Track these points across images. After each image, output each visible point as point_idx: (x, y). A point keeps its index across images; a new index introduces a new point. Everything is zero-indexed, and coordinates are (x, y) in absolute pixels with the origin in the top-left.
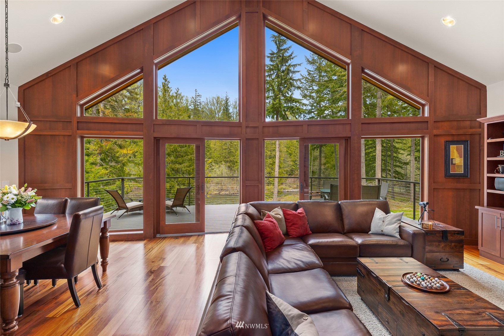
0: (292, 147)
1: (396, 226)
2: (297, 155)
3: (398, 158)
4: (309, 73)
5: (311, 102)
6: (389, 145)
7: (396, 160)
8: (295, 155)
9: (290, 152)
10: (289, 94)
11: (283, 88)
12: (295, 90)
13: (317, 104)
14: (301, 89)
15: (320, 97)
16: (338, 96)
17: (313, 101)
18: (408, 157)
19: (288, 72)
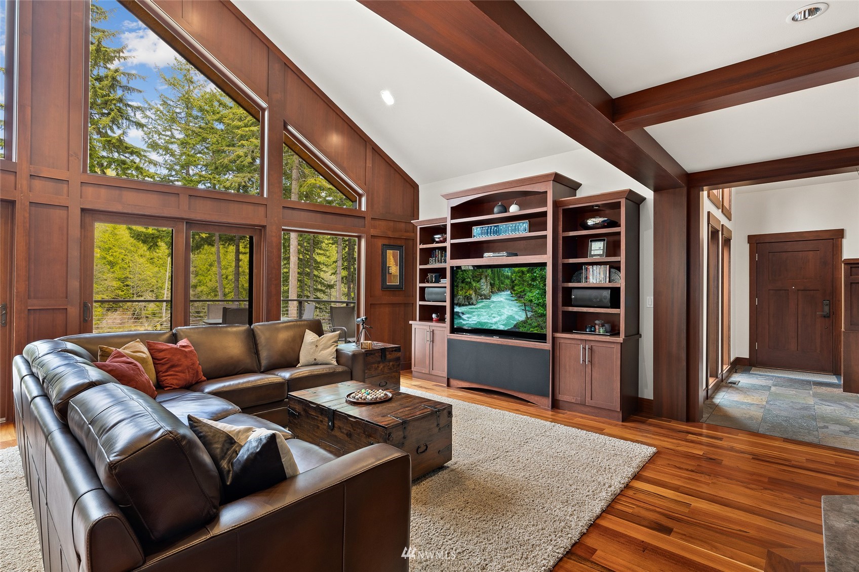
0: (116, 249)
1: (332, 349)
2: (129, 266)
3: (319, 277)
4: (163, 101)
5: (169, 161)
6: (308, 257)
7: (317, 281)
8: (126, 266)
9: (111, 259)
10: (114, 132)
11: (97, 116)
12: (130, 127)
13: (182, 167)
14: (145, 129)
15: (188, 155)
16: (226, 161)
17: (173, 159)
18: (333, 277)
19: (113, 84)
